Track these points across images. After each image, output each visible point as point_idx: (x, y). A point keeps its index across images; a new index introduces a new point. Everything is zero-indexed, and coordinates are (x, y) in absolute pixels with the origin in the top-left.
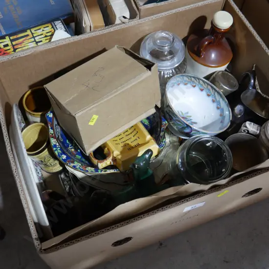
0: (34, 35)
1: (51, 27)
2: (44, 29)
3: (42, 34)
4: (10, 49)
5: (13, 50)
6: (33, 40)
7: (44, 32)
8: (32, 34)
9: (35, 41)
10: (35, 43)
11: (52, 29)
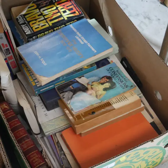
0: (45, 21)
1: (33, 28)
2: (38, 26)
3: (39, 22)
4: (61, 9)
5: (59, 8)
6: (46, 17)
7: (38, 23)
8: (47, 22)
9: (44, 16)
10: (44, 15)
11: (32, 26)
